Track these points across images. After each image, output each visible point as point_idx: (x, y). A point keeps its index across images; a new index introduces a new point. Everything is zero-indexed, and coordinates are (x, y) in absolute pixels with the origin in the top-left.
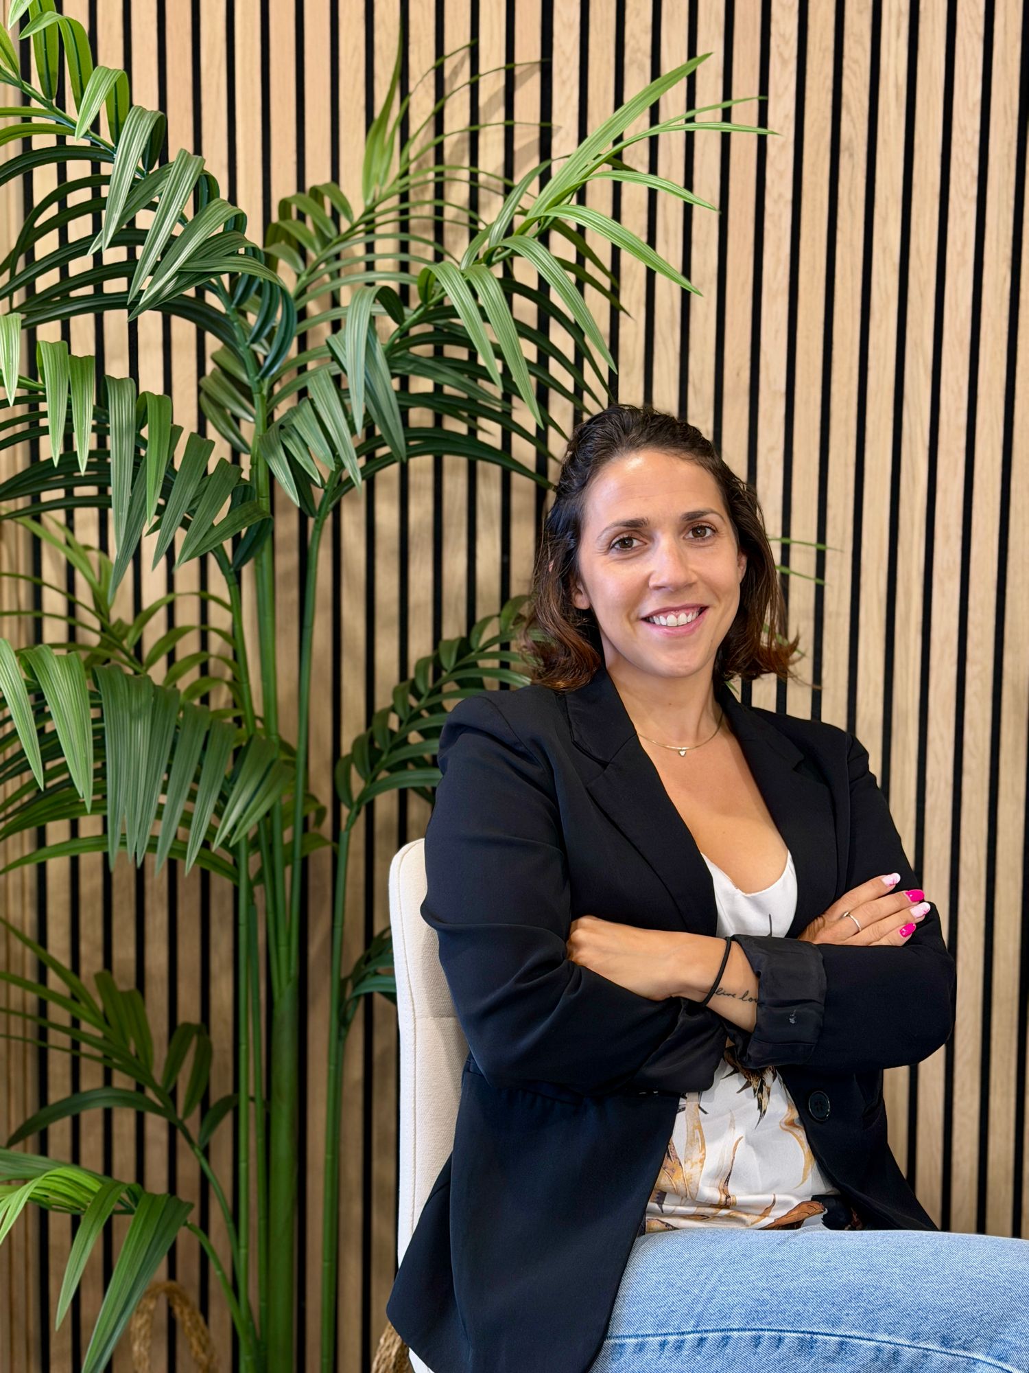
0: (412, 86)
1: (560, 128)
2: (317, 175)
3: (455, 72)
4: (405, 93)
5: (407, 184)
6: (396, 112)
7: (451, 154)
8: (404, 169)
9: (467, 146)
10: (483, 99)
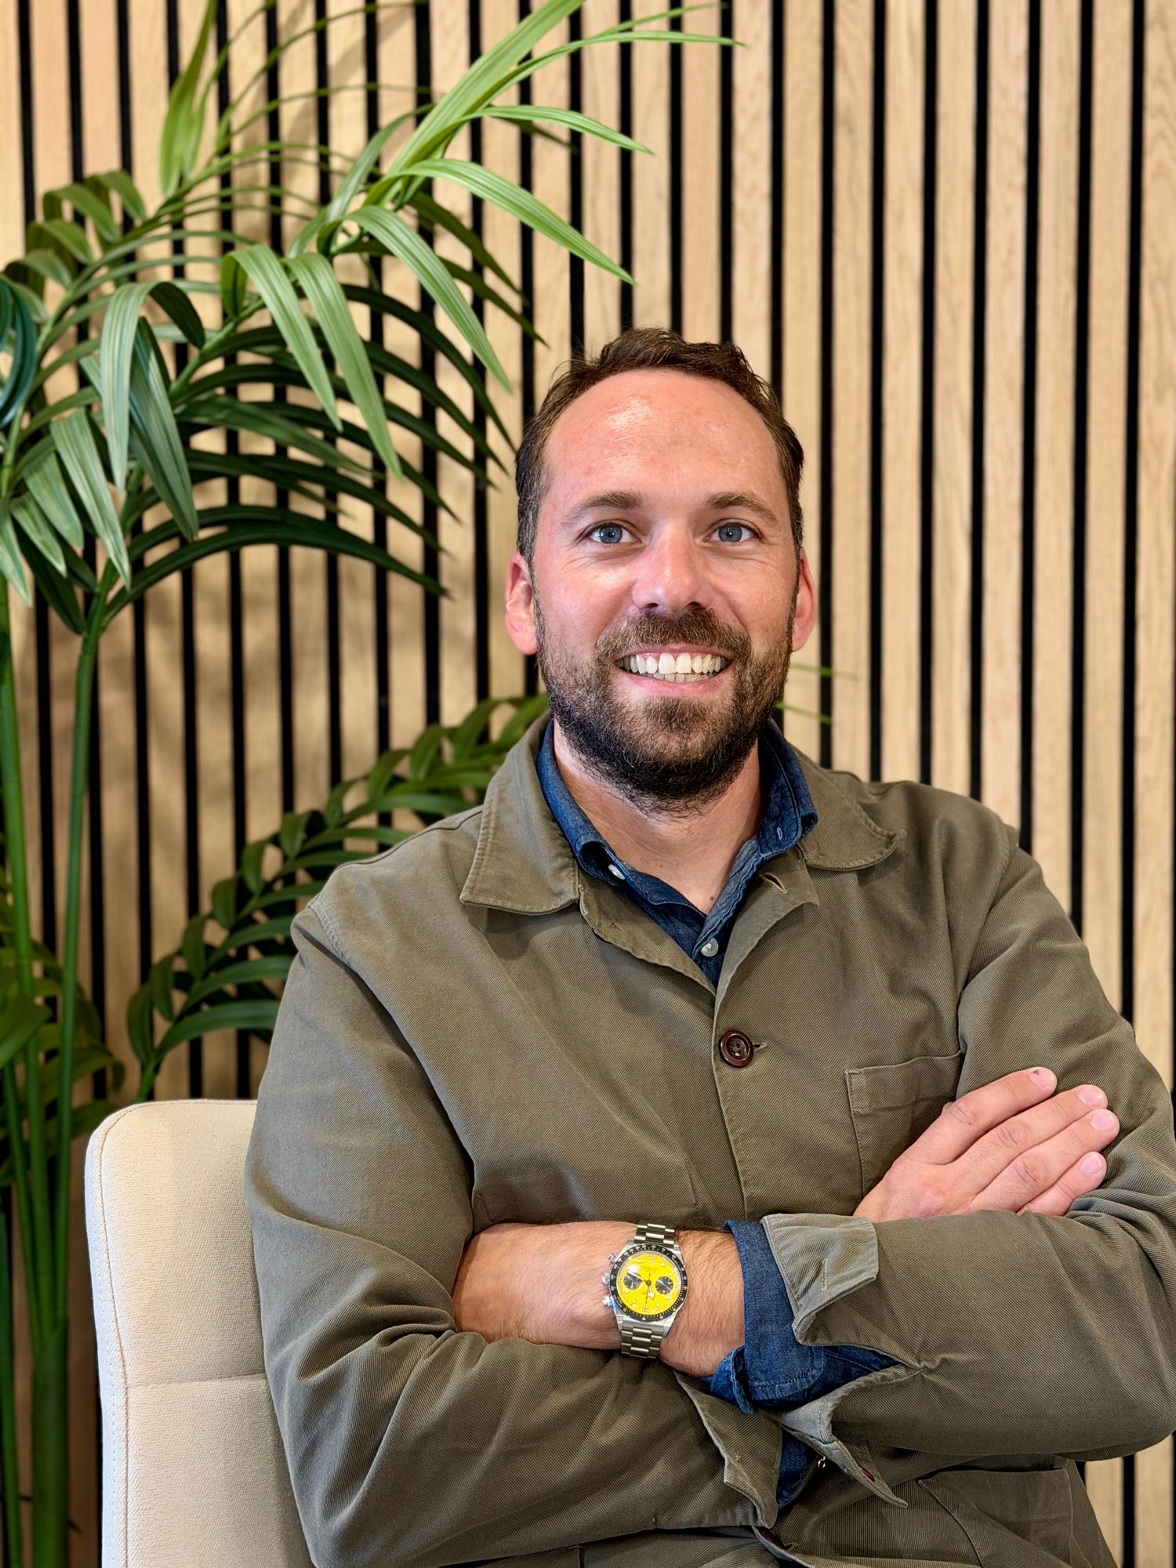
0: (232, 33)
2: (102, 158)
3: (294, 18)
4: (223, 42)
5: (229, 164)
6: (210, 64)
7: (292, 132)
8: (223, 145)
9: (312, 122)
10: (334, 55)
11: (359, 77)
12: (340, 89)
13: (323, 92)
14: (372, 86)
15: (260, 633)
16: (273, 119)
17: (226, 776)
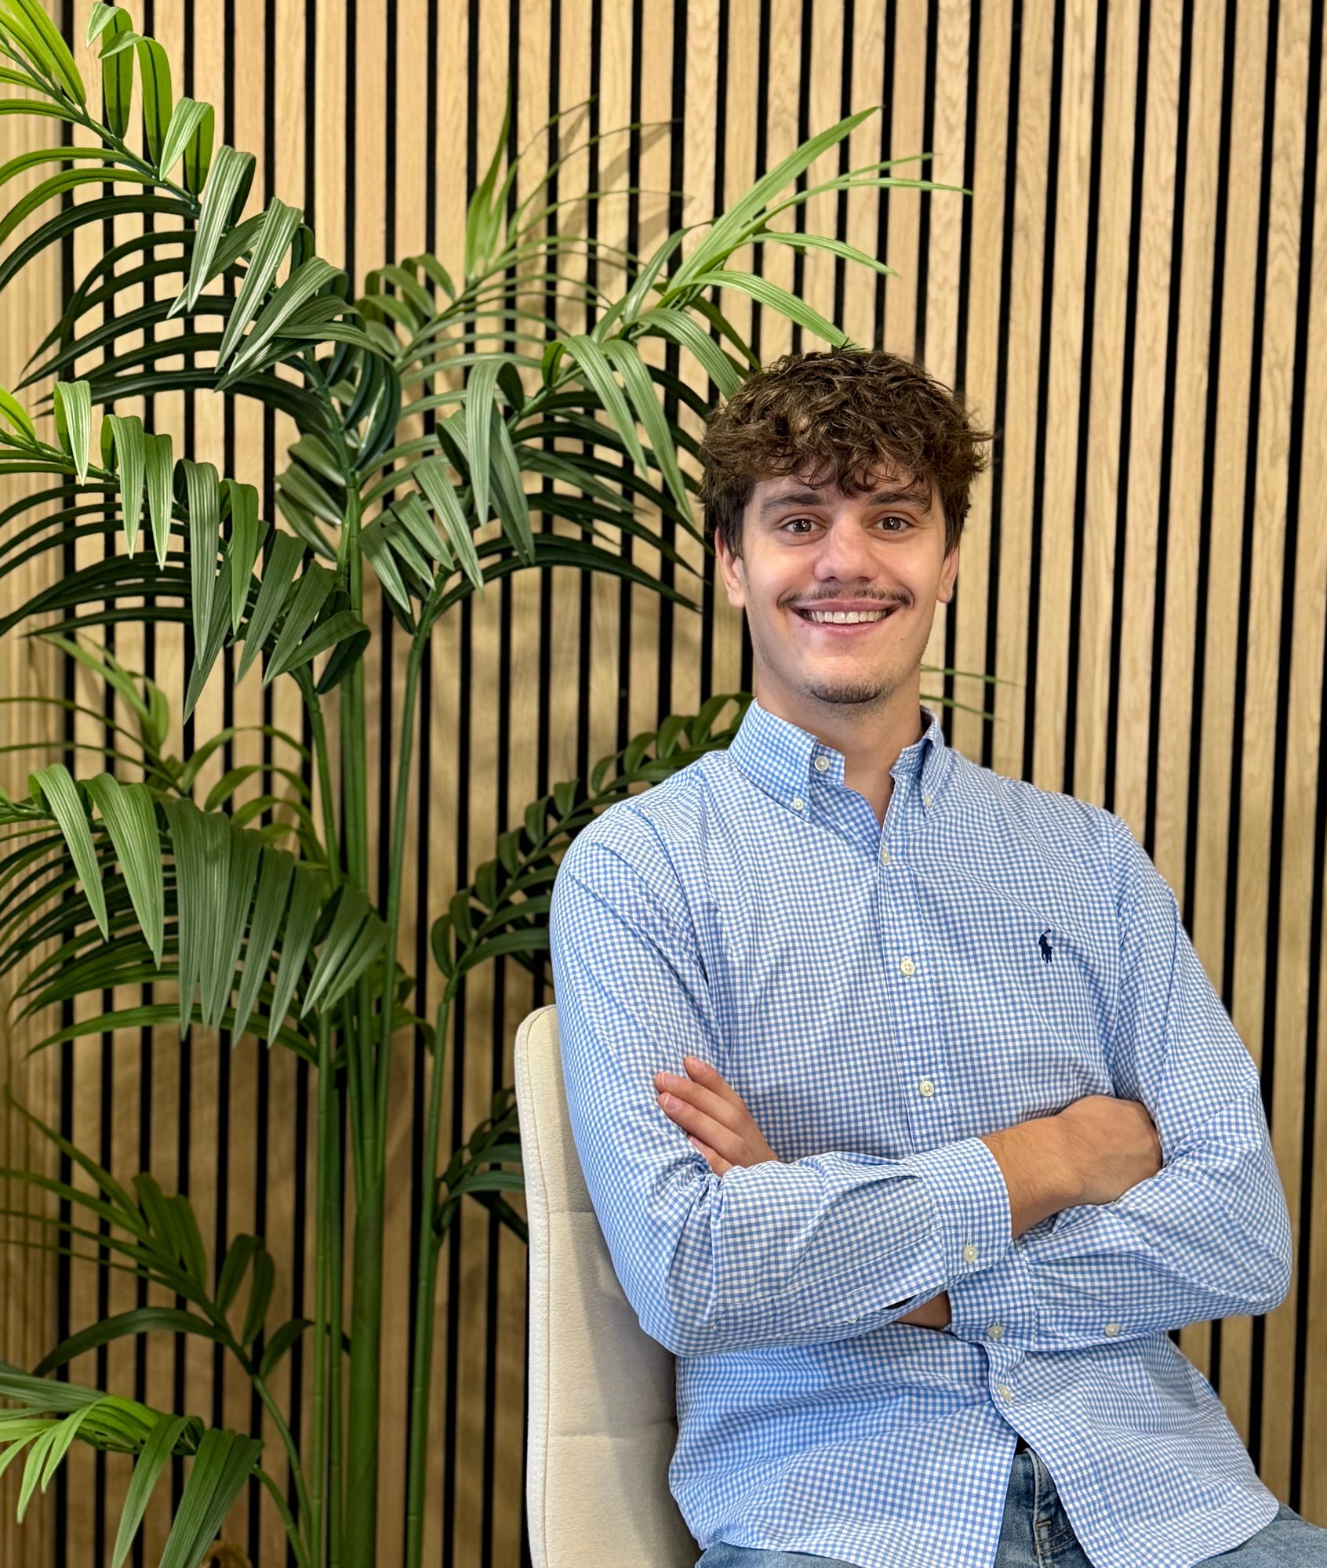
0: (521, 147)
1: (692, 198)
2: (410, 244)
3: (572, 132)
4: (513, 157)
5: (515, 258)
6: (502, 178)
7: (567, 225)
8: (511, 241)
9: (584, 216)
10: (603, 164)
11: (623, 182)
12: (607, 193)
13: (593, 196)
14: (634, 191)
15: (525, 634)
16: (552, 219)
17: (493, 750)
